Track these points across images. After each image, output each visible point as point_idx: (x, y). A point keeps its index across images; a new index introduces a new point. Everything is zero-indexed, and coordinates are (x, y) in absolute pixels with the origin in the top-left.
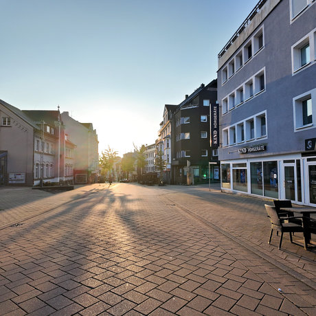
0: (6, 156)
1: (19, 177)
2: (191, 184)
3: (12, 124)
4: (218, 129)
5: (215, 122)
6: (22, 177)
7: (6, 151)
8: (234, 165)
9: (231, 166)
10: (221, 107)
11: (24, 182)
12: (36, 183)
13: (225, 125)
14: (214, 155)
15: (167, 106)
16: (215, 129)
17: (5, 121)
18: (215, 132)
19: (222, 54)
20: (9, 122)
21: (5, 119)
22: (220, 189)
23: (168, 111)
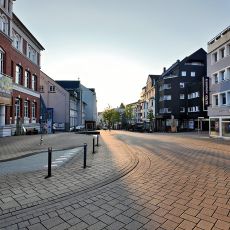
0: (52, 112)
1: (61, 125)
2: (175, 132)
3: (56, 91)
4: (208, 95)
5: (207, 89)
6: (62, 125)
7: (53, 109)
8: (223, 120)
9: (220, 120)
10: (211, 79)
11: (64, 129)
12: (71, 129)
13: (215, 92)
14: (189, 111)
15: (150, 76)
16: (207, 94)
17: (51, 89)
18: (207, 96)
19: (212, 43)
20: (54, 89)
21: (51, 87)
22: (209, 136)
23: (152, 79)
